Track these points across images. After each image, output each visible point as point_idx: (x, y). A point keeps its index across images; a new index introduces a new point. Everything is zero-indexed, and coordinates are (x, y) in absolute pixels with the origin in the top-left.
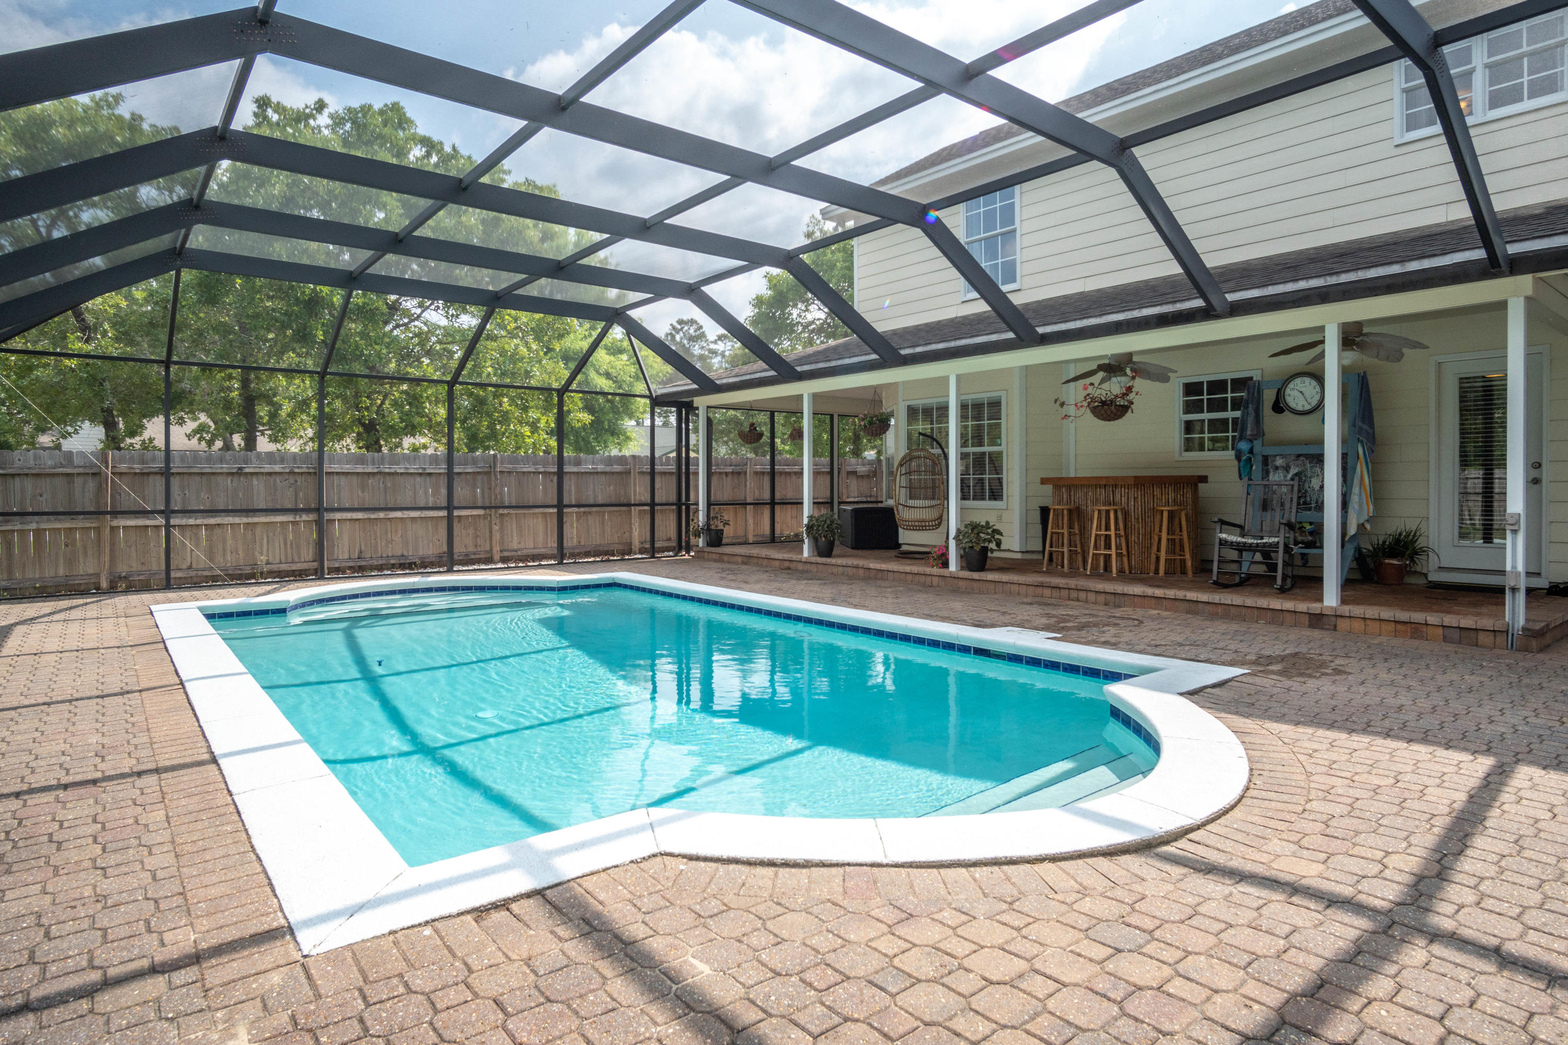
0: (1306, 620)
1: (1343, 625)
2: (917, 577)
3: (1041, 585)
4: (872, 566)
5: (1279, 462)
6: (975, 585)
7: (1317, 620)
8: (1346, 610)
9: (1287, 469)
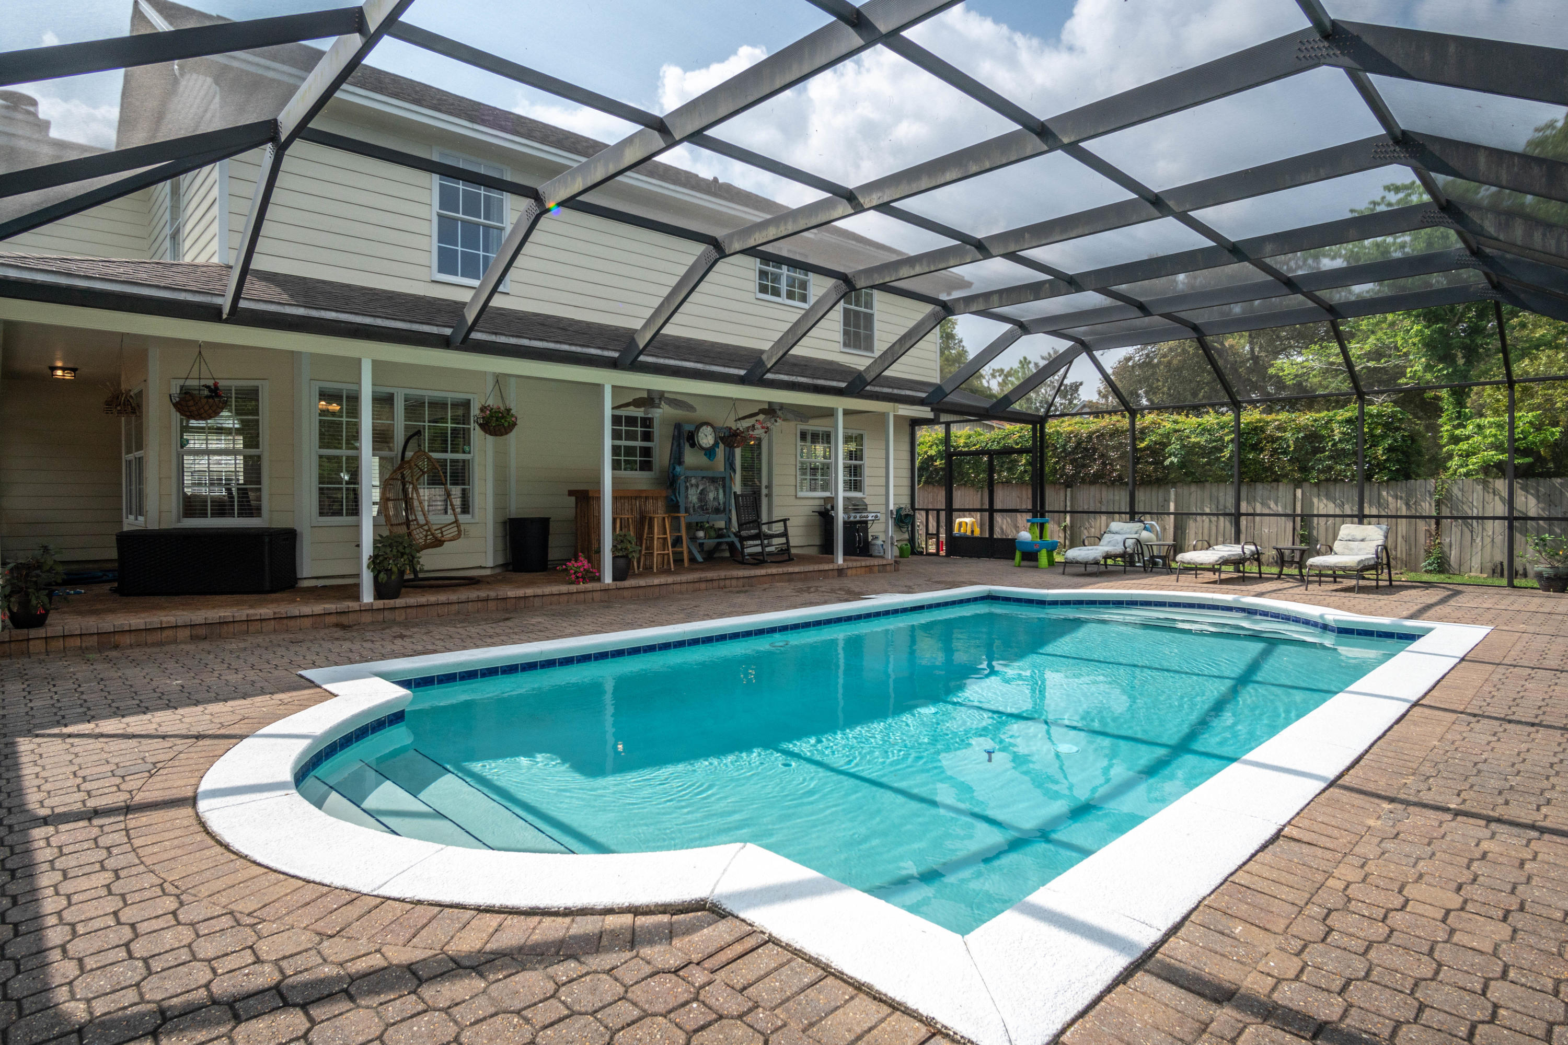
0: (836, 573)
1: (849, 572)
2: (574, 597)
3: (700, 581)
4: (511, 594)
5: (693, 481)
6: (640, 591)
7: (841, 572)
8: (850, 564)
9: (697, 486)
